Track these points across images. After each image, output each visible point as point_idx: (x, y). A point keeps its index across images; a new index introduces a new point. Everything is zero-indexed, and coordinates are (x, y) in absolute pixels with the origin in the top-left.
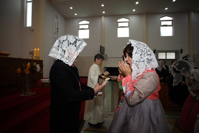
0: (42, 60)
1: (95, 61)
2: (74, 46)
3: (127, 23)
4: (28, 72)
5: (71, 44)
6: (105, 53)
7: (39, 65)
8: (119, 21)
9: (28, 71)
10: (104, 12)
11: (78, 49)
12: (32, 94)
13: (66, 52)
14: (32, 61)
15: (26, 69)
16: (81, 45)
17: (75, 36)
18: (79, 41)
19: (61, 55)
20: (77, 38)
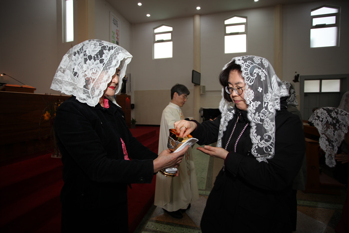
1: (172, 98)
2: (98, 61)
3: (243, 26)
5: (90, 58)
10: (198, 8)
11: (109, 68)
13: (81, 74)
16: (115, 59)
17: (103, 41)
18: (109, 50)
19: (71, 84)
20: (105, 45)
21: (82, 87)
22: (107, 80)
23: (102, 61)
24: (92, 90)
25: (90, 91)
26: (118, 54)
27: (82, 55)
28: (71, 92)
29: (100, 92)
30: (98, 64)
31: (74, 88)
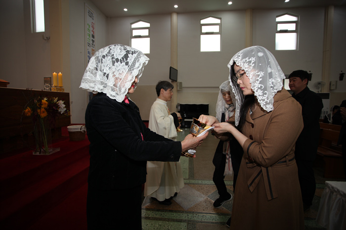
0: (69, 93)
2: (124, 63)
3: (218, 27)
4: (44, 115)
5: (117, 60)
6: (179, 80)
7: (63, 102)
8: (203, 22)
9: (44, 112)
10: (176, 6)
11: (133, 70)
12: (54, 152)
14: (50, 95)
15: (40, 108)
16: (138, 61)
17: (126, 46)
18: (132, 54)
19: (102, 83)
20: (128, 49)
21: (112, 86)
22: (131, 80)
23: (127, 64)
24: (119, 89)
25: (118, 89)
26: (140, 57)
27: (110, 57)
28: (102, 90)
29: (126, 89)
30: (124, 65)
31: (104, 87)
